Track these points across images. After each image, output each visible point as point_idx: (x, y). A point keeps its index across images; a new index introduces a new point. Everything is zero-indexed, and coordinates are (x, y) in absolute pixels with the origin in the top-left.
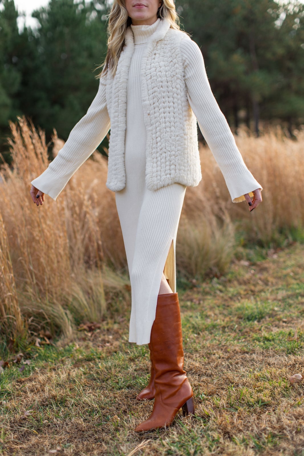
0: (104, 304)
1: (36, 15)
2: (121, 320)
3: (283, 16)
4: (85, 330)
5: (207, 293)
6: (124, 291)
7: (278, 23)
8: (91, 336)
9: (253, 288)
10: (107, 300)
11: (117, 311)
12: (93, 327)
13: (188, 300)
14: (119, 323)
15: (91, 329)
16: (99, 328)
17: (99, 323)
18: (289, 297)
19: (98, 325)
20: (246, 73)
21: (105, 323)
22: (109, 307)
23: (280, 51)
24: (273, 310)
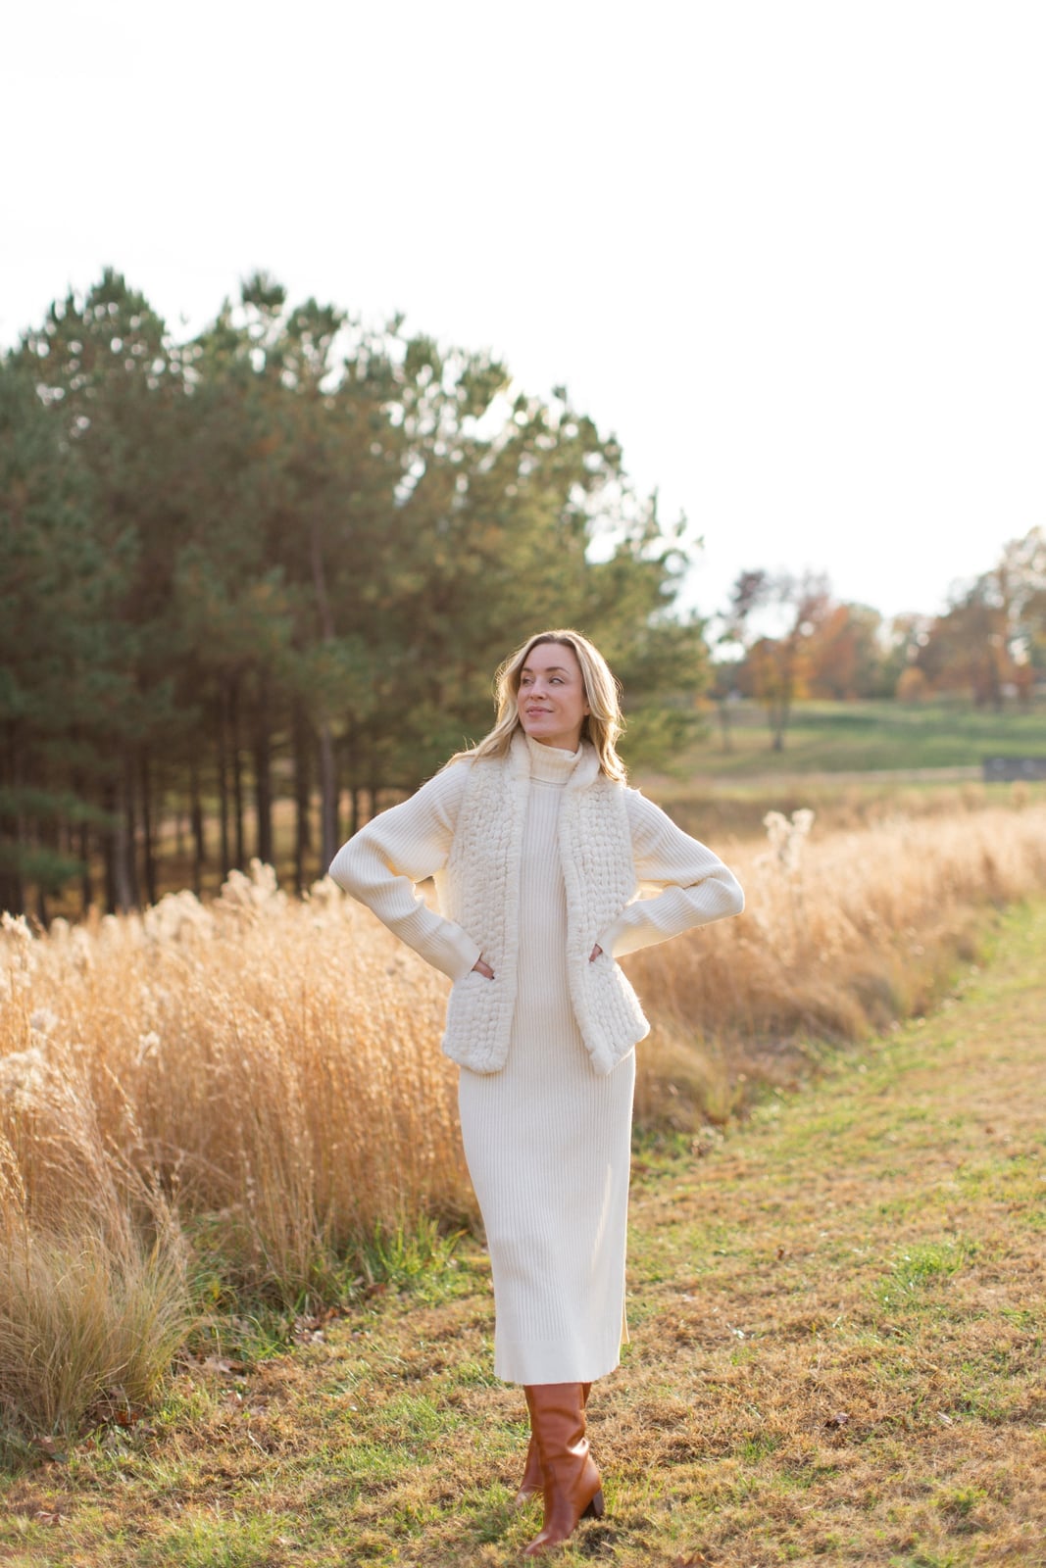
3: (417, 469)
5: (86, 1483)
7: (403, 491)
9: (227, 1462)
13: (19, 1512)
18: (330, 1494)
20: (296, 643)
23: (407, 582)
24: (274, 1545)
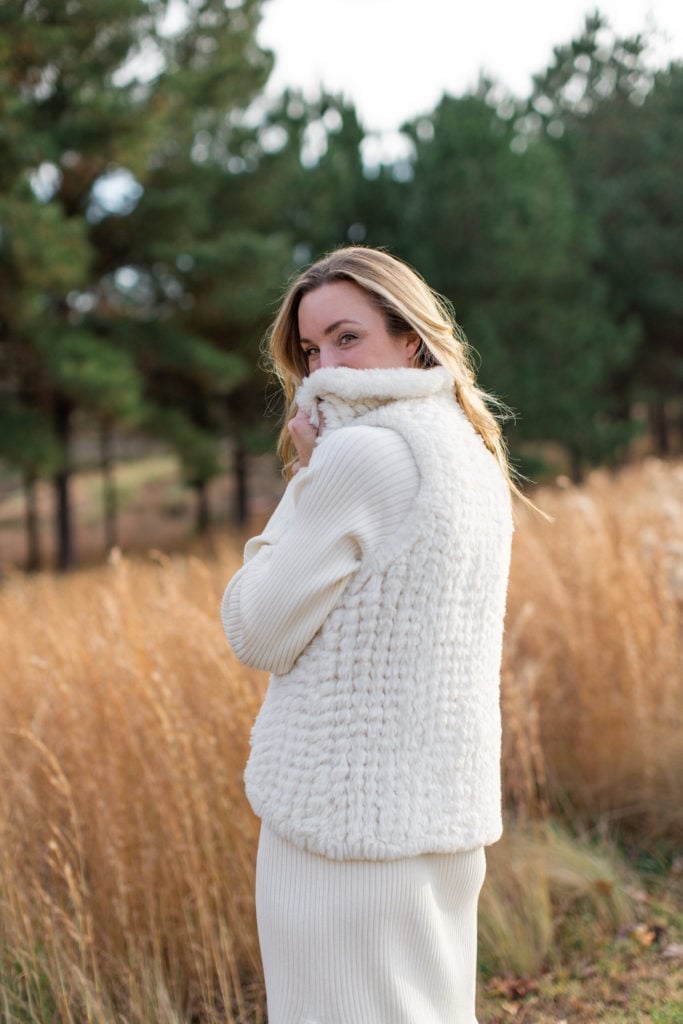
0: (547, 927)
1: (408, 129)
2: (588, 970)
4: (502, 996)
6: (594, 895)
8: (518, 1013)
10: (554, 915)
11: (578, 946)
12: (521, 991)
14: (583, 980)
15: (515, 996)
16: (536, 992)
17: (534, 977)
19: (534, 984)
21: (549, 977)
22: (560, 934)
